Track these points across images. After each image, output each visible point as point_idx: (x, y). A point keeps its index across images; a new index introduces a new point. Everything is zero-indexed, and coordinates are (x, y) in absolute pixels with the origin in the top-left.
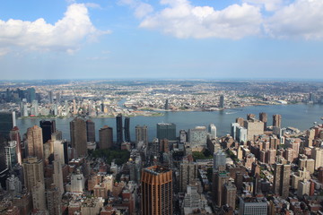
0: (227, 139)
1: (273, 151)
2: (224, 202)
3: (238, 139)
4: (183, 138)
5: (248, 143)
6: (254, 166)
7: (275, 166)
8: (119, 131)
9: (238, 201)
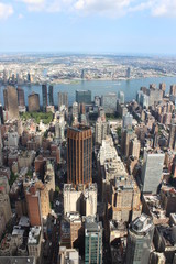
0: (133, 104)
1: (169, 114)
2: (131, 153)
3: (141, 104)
4: (98, 103)
5: (150, 107)
6: (154, 126)
7: (170, 126)
8: (45, 96)
9: (141, 153)
